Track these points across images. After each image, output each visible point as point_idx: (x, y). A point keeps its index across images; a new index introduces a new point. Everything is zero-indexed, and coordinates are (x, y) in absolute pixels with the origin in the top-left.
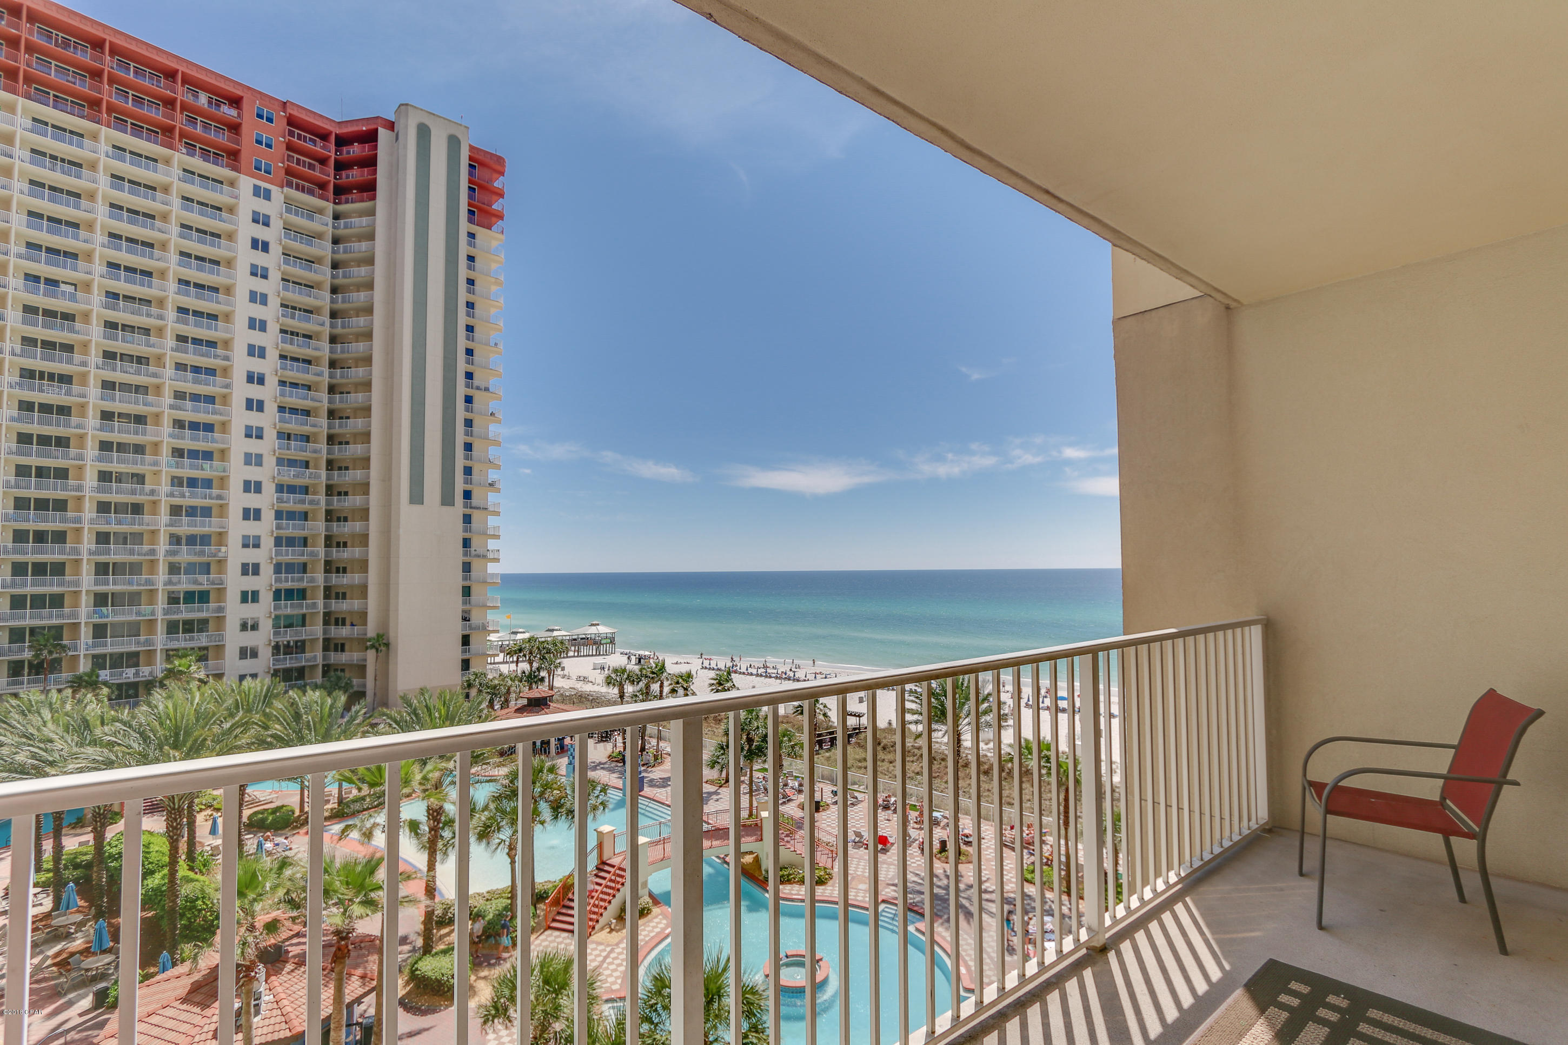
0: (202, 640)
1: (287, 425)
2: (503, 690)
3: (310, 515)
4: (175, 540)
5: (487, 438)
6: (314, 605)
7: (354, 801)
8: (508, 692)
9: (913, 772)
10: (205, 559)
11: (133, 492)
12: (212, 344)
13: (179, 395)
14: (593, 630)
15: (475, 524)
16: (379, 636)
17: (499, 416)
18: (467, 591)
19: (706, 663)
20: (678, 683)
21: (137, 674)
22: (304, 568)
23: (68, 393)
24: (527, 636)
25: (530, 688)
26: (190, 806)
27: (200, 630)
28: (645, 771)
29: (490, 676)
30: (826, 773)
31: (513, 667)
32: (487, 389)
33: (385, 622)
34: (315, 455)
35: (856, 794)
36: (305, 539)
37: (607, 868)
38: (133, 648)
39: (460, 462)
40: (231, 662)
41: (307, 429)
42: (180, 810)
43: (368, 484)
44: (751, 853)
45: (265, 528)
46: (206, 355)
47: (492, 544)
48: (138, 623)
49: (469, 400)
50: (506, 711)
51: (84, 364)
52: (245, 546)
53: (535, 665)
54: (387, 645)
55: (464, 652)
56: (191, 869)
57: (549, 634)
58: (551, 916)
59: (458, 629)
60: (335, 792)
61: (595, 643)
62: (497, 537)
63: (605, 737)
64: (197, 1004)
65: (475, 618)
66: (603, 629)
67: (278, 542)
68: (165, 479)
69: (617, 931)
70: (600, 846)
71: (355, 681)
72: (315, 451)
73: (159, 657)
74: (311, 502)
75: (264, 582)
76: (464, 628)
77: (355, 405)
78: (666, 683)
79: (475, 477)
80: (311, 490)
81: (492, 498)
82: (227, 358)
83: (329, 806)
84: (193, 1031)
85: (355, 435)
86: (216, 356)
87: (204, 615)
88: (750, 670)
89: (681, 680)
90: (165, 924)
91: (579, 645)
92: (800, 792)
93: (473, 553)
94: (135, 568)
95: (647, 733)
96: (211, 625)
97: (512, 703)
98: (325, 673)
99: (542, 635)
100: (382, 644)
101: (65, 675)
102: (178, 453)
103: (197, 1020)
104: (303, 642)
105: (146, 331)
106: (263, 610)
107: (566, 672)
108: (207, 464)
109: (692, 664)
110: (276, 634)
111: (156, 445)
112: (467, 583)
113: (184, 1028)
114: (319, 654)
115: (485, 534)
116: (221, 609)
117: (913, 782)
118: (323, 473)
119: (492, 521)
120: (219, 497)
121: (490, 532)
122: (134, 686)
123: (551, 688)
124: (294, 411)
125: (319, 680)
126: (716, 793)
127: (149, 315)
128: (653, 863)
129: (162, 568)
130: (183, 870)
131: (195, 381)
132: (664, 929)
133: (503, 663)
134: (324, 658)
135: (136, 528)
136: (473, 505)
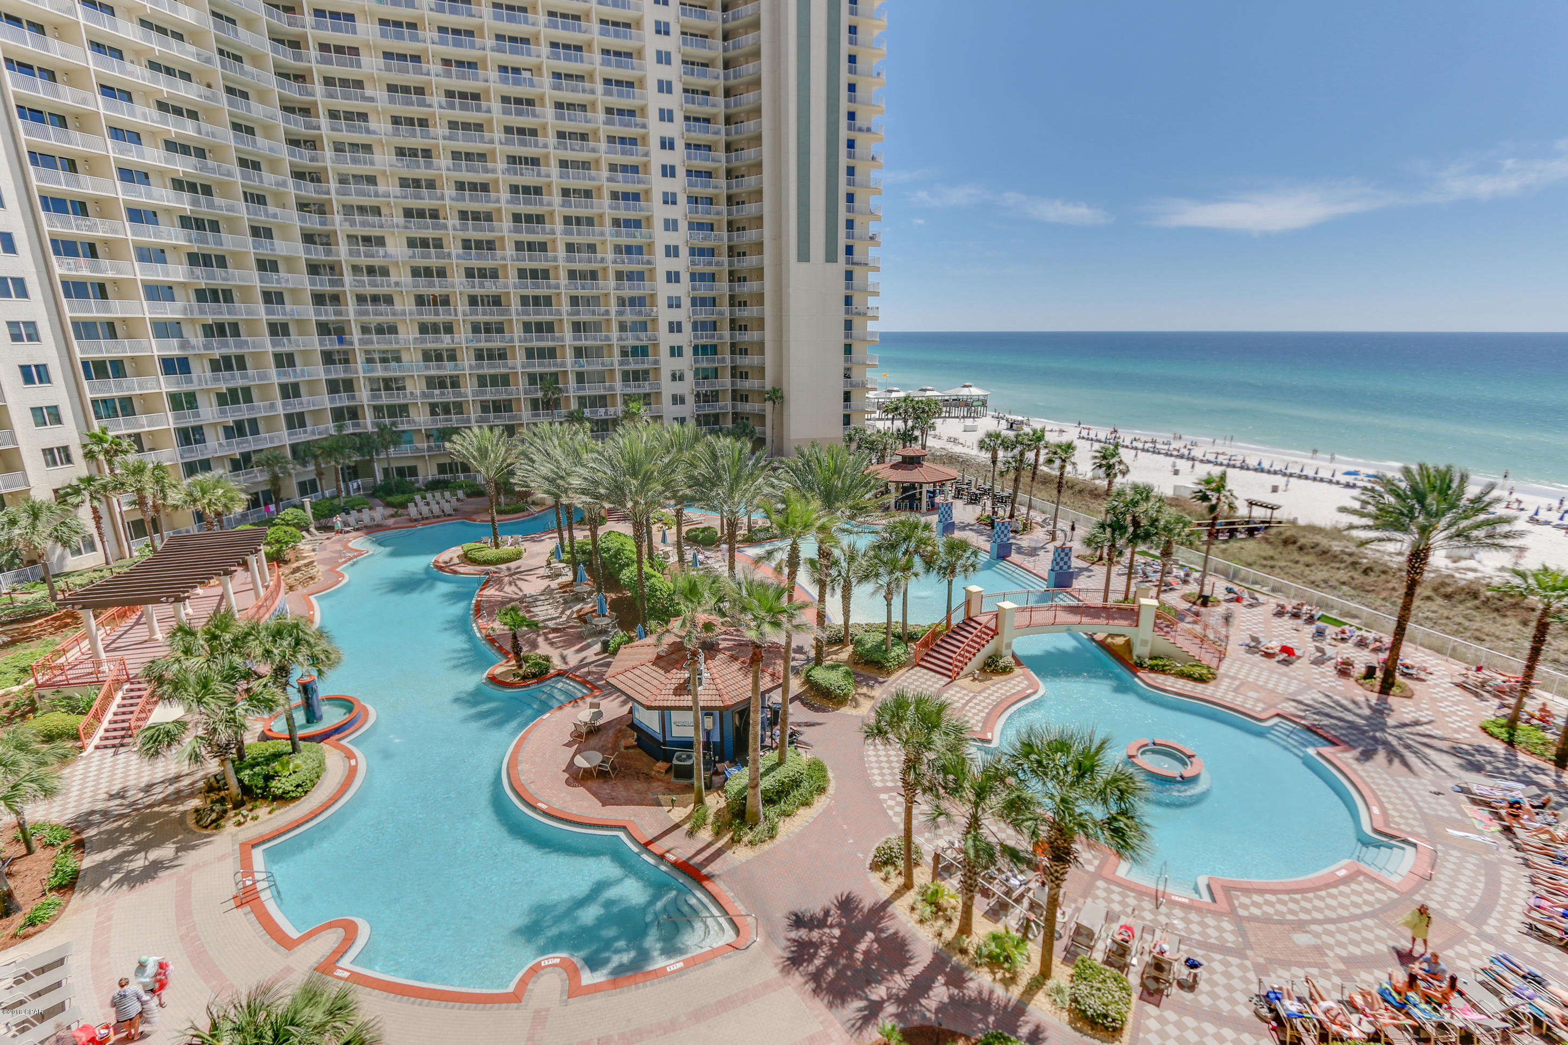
0: (646, 388)
1: (695, 189)
2: (881, 447)
3: (717, 276)
4: (621, 302)
5: (867, 187)
6: (723, 360)
7: (760, 531)
8: (885, 449)
9: (1338, 580)
10: (642, 318)
11: (590, 261)
12: (632, 113)
13: (613, 167)
14: (965, 392)
15: (856, 281)
16: (775, 391)
17: (881, 159)
18: (848, 349)
19: (1084, 433)
20: (1055, 453)
21: (606, 413)
22: (714, 326)
23: (539, 175)
24: (902, 394)
25: (904, 447)
26: (647, 520)
27: (645, 379)
28: (1014, 538)
29: (868, 432)
30: (1220, 566)
31: (888, 423)
32: (869, 130)
33: (779, 378)
34: (717, 217)
35: (1257, 595)
36: (714, 299)
37: (973, 624)
38: (602, 392)
39: (843, 216)
40: (668, 408)
41: (709, 192)
42: (641, 524)
43: (761, 244)
44: (1124, 636)
45: (683, 289)
46: (628, 125)
47: (872, 302)
48: (603, 372)
49: (851, 144)
50: (883, 466)
51: (545, 146)
52: (670, 306)
53: (910, 423)
54: (782, 397)
55: (846, 407)
56: (652, 566)
57: (922, 393)
58: (922, 655)
59: (840, 386)
60: (745, 520)
61: (967, 405)
62: (876, 294)
63: (974, 500)
64: (662, 668)
65: (856, 375)
66: (975, 391)
67: (694, 301)
68: (610, 248)
69: (980, 681)
70: (968, 603)
71: (757, 429)
72: (718, 213)
73: (619, 400)
74: (717, 264)
75: (685, 339)
76: (845, 385)
77: (749, 162)
78: (1043, 452)
79: (857, 230)
80: (716, 252)
81: (873, 252)
82: (644, 126)
83: (742, 532)
84: (661, 687)
85: (749, 194)
86: (636, 125)
87: (646, 366)
88: (1135, 444)
89: (1059, 451)
90: (638, 603)
91: (950, 406)
92: (1185, 582)
93: (854, 311)
94: (597, 327)
95: (1018, 499)
96: (651, 375)
97: (887, 459)
98: (734, 420)
99: (916, 395)
100: (777, 396)
101: (563, 411)
102: (616, 223)
103: (663, 679)
104: (717, 392)
105: (583, 107)
106: (686, 363)
107: (937, 432)
108: (637, 232)
109: (1071, 434)
110: (697, 384)
111: (601, 216)
112: (848, 341)
113: (655, 682)
114: (729, 403)
115: (865, 291)
116: (656, 362)
117: (1335, 592)
118: (725, 234)
119: (872, 277)
120: (649, 262)
121: (871, 289)
122: (605, 422)
123: (924, 447)
124: (699, 174)
125: (729, 425)
126: (1087, 569)
127: (584, 91)
128: (1018, 628)
129: (615, 326)
130: (646, 568)
131: (624, 153)
132: (1025, 689)
133: (879, 419)
134: (734, 407)
135: (595, 292)
136: (855, 260)
